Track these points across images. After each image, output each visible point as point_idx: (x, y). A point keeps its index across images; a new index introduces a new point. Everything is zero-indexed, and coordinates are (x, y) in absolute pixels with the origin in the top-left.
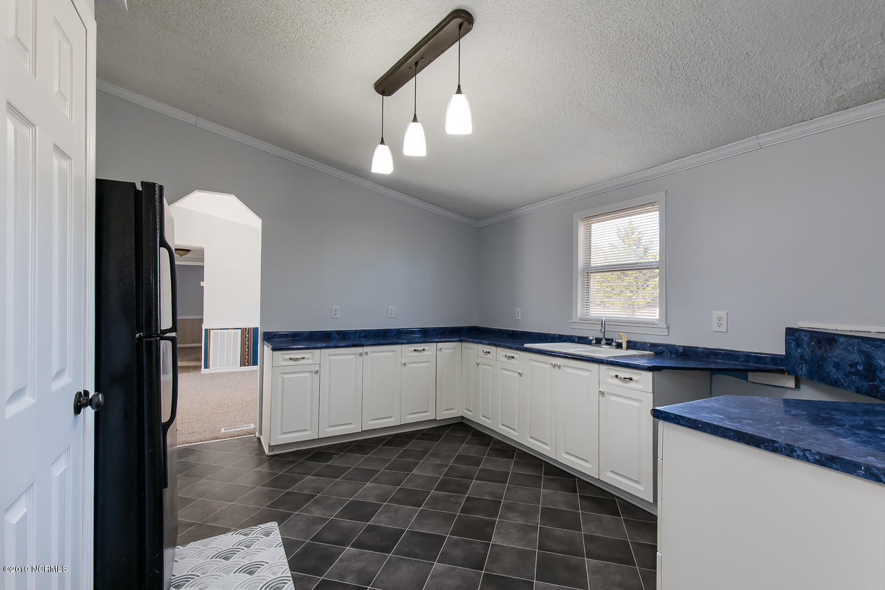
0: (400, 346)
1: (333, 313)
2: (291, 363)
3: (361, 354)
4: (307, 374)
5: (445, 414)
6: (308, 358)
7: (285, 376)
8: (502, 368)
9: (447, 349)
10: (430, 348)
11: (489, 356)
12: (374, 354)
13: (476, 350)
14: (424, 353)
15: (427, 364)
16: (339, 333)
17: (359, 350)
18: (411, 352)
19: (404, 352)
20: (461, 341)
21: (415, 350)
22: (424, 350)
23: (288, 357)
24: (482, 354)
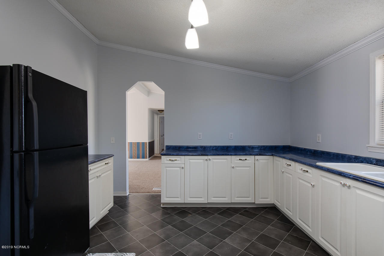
0: (230, 157)
1: (199, 136)
2: (170, 162)
3: (206, 160)
4: (178, 169)
5: (261, 200)
6: (178, 160)
7: (167, 169)
8: (299, 178)
9: (263, 160)
10: (251, 159)
11: (290, 167)
12: (214, 160)
13: (281, 162)
14: (246, 161)
15: (248, 168)
16: (202, 147)
17: (206, 157)
18: (237, 160)
19: (234, 160)
20: (272, 155)
21: (240, 159)
22: (246, 159)
23: (169, 159)
24: (285, 166)
